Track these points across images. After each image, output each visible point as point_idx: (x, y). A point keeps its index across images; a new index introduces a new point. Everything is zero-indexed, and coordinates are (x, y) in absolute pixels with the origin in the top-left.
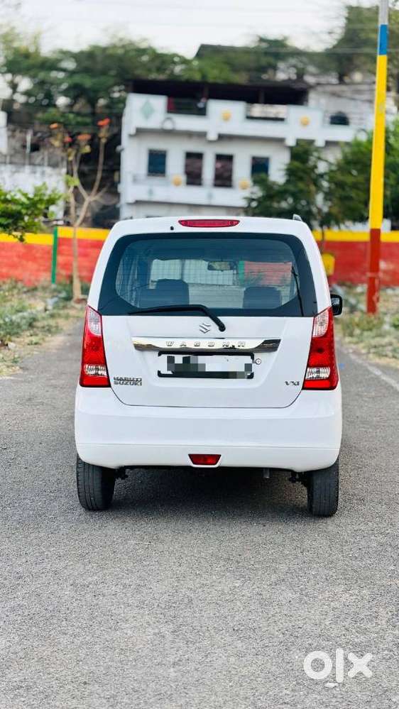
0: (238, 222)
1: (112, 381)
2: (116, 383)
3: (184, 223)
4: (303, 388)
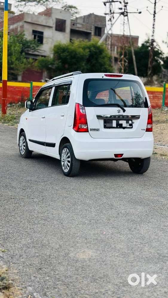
0: (122, 76)
1: (89, 130)
2: (90, 131)
3: (106, 75)
4: (146, 131)
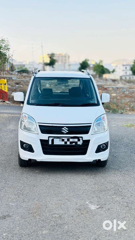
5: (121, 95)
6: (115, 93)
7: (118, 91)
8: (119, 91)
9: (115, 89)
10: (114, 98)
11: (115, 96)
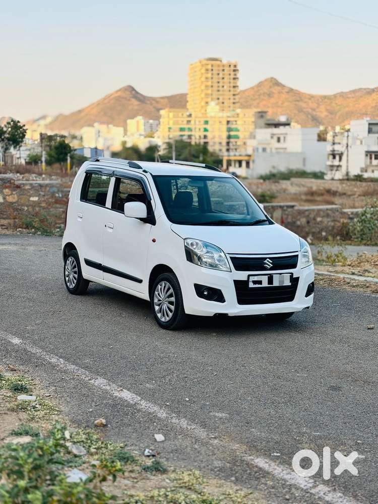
5: (47, 199)
6: (36, 196)
7: (42, 191)
8: (45, 191)
9: (36, 187)
10: (35, 206)
11: (36, 201)
